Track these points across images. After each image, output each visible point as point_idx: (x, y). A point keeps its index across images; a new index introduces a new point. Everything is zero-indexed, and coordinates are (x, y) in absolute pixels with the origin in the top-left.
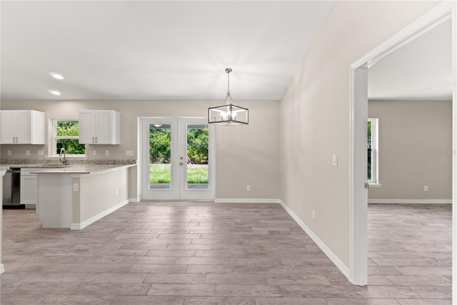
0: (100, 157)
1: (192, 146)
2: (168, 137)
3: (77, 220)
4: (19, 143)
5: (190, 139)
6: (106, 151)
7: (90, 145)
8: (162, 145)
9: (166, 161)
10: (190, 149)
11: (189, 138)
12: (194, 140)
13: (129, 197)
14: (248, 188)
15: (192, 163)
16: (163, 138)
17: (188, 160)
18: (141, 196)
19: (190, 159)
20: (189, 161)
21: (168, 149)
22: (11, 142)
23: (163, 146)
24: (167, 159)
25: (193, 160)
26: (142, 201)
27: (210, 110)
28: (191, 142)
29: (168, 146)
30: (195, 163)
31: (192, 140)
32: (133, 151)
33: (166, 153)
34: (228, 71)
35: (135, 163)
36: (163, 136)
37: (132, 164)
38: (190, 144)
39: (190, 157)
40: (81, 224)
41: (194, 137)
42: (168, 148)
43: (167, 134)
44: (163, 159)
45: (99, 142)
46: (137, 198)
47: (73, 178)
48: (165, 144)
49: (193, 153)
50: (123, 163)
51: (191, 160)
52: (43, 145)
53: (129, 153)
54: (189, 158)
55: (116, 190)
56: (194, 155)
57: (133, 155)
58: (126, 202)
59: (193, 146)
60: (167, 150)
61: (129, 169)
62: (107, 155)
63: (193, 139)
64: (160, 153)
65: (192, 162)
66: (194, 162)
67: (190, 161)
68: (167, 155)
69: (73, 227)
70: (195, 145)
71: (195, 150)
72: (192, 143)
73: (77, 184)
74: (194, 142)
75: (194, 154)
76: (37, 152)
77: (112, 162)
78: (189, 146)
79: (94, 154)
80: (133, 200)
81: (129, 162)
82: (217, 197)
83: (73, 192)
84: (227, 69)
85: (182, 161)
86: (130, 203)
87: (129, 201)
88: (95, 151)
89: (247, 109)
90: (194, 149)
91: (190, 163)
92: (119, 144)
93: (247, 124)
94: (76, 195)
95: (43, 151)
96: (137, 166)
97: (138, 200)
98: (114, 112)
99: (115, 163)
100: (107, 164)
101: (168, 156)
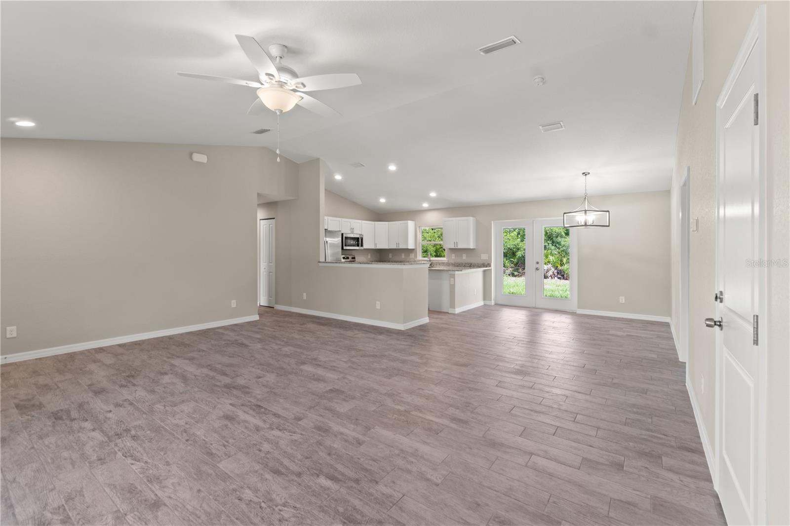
0: (459, 261)
1: (559, 249)
2: (518, 236)
3: (453, 305)
4: (400, 248)
5: (557, 237)
6: (463, 255)
7: (450, 249)
8: (509, 248)
9: (516, 273)
10: (555, 254)
11: (554, 235)
12: (563, 239)
13: (484, 299)
14: (622, 300)
15: (559, 278)
16: (510, 238)
17: (552, 273)
18: (495, 300)
19: (556, 271)
20: (554, 274)
21: (519, 254)
22: (394, 247)
23: (511, 249)
24: (517, 270)
25: (561, 273)
26: (496, 304)
27: (565, 215)
28: (558, 243)
29: (518, 249)
30: (564, 279)
31: (559, 239)
32: (487, 255)
33: (515, 261)
34: (585, 174)
35: (490, 266)
36: (510, 234)
37: (487, 267)
38: (555, 246)
39: (556, 268)
40: (456, 309)
41: (563, 234)
42: (519, 252)
43: (516, 230)
44: (511, 269)
45: (460, 246)
46: (491, 300)
47: (450, 274)
48: (515, 246)
49: (561, 261)
50: (479, 266)
51: (558, 273)
52: (413, 249)
53: (484, 257)
54: (553, 269)
55: (475, 290)
56: (562, 265)
57: (487, 259)
58: (481, 303)
59: (562, 249)
60: (517, 257)
61: (484, 271)
62: (464, 258)
63: (562, 237)
64: (506, 260)
65: (559, 276)
66: (563, 276)
67: (556, 274)
68: (517, 263)
69: (451, 311)
70: (564, 248)
71: (564, 257)
72: (560, 245)
73: (453, 279)
74: (563, 243)
75: (563, 263)
76: (409, 255)
77: (469, 265)
78: (555, 249)
79: (453, 258)
80: (488, 303)
81: (484, 265)
82: (579, 307)
83: (450, 285)
84: (584, 173)
85: (537, 266)
86: (485, 305)
87: (484, 303)
88: (453, 255)
89: (608, 211)
90: (563, 255)
91: (556, 278)
92: (474, 248)
93: (609, 226)
94: (452, 288)
95: (413, 255)
96: (491, 269)
97: (493, 303)
98: (471, 218)
99: (471, 266)
100: (465, 266)
101: (518, 266)
